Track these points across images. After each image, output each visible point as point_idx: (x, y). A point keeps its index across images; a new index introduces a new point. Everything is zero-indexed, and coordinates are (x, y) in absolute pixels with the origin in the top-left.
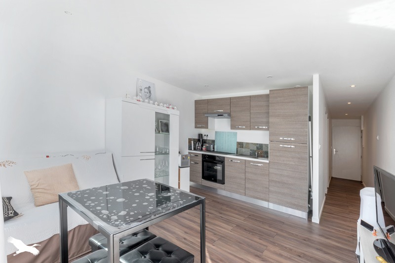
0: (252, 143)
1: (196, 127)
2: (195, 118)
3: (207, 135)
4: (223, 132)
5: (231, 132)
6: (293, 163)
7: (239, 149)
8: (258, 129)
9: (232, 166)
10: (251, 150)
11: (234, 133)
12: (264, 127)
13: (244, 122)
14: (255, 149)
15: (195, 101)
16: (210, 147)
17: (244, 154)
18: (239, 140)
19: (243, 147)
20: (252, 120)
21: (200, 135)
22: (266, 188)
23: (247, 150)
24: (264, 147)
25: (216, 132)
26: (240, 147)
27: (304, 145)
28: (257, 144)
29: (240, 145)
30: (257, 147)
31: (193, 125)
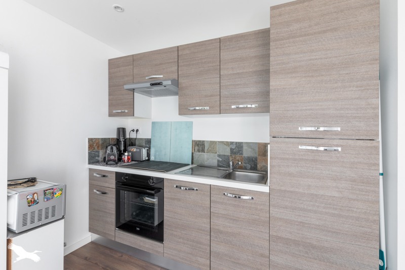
0: (222, 142)
1: (111, 115)
2: (110, 95)
3: (137, 131)
4: (166, 123)
5: (181, 122)
6: (336, 195)
7: (197, 154)
8: (238, 111)
9: (179, 200)
10: (219, 156)
11: (186, 123)
12: (249, 106)
13: (206, 96)
14: (228, 153)
15: (109, 60)
16: (140, 153)
17: (206, 163)
18: (197, 137)
19: (203, 151)
20: (224, 92)
21: (122, 131)
22: (262, 255)
23: (212, 155)
24: (245, 148)
25: (153, 123)
26: (199, 151)
27: (369, 143)
28: (232, 143)
29: (199, 146)
30: (231, 149)
31: (106, 109)
